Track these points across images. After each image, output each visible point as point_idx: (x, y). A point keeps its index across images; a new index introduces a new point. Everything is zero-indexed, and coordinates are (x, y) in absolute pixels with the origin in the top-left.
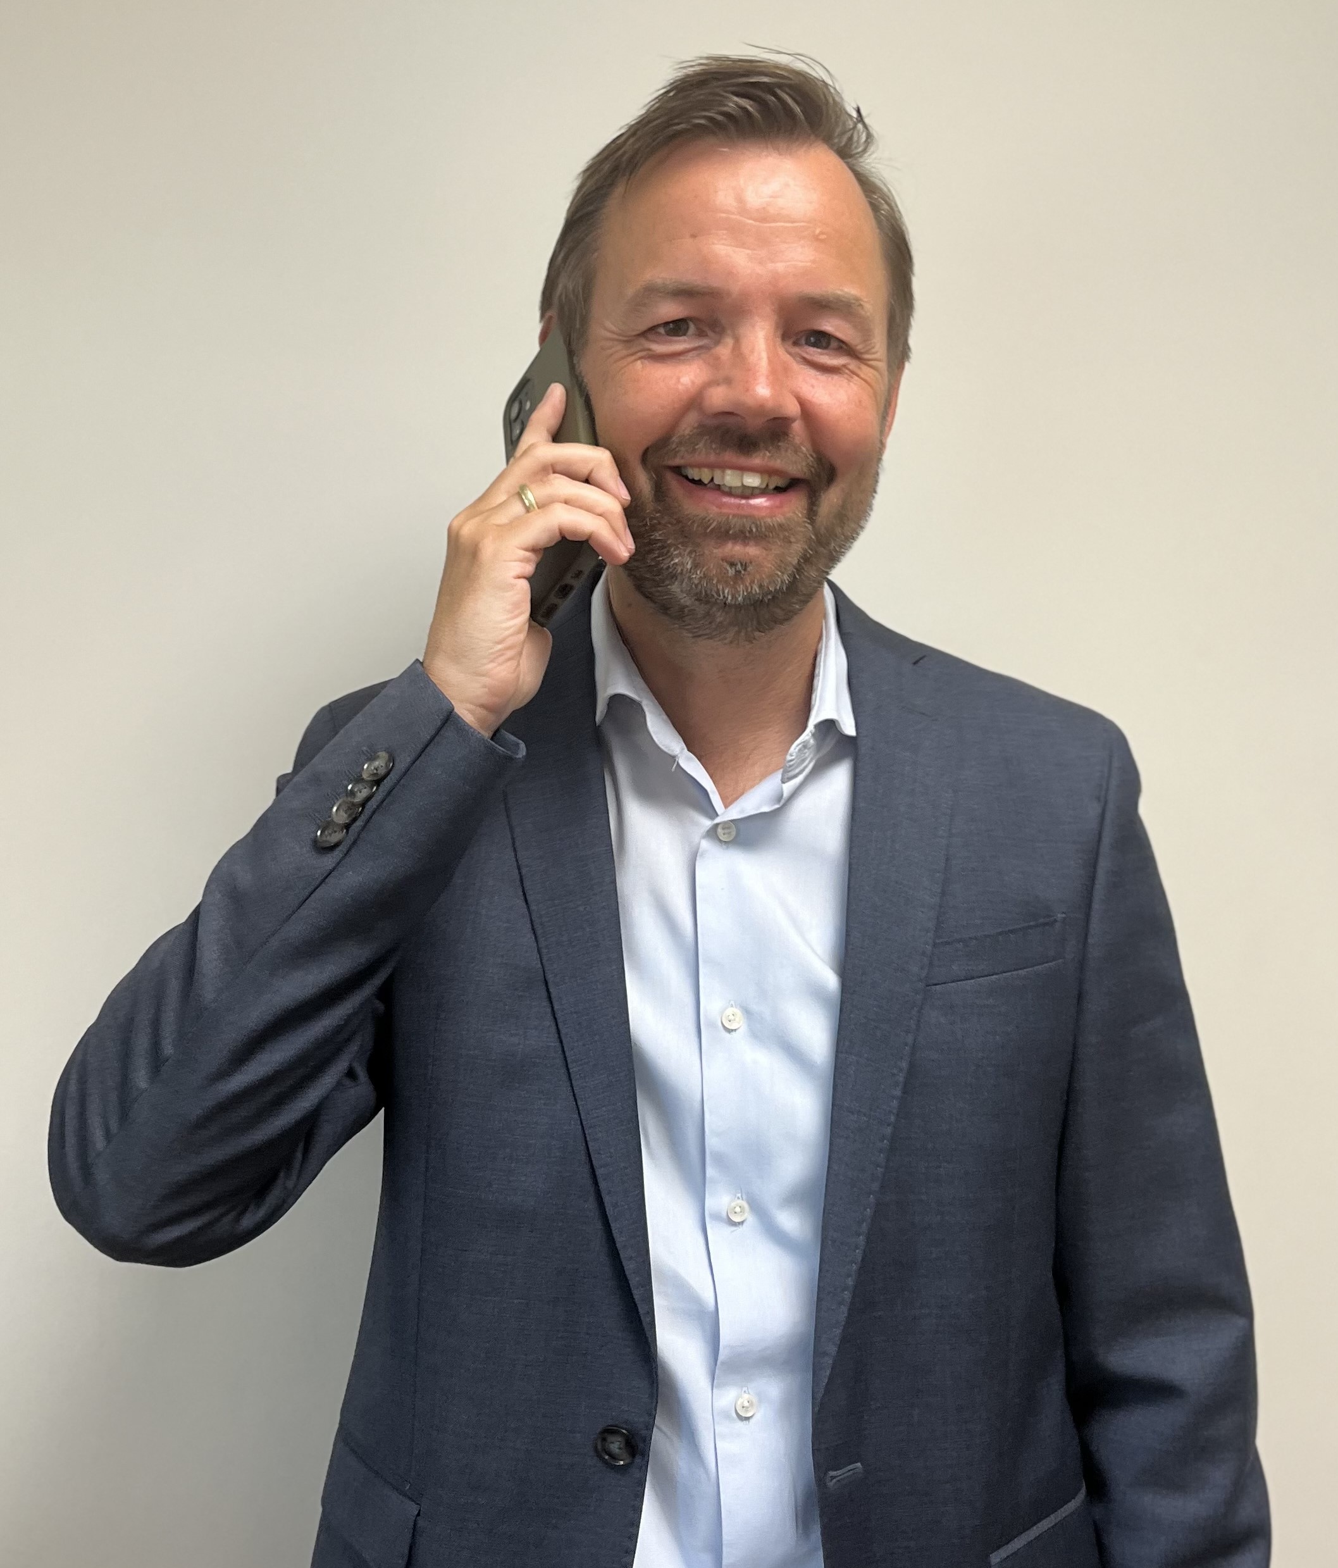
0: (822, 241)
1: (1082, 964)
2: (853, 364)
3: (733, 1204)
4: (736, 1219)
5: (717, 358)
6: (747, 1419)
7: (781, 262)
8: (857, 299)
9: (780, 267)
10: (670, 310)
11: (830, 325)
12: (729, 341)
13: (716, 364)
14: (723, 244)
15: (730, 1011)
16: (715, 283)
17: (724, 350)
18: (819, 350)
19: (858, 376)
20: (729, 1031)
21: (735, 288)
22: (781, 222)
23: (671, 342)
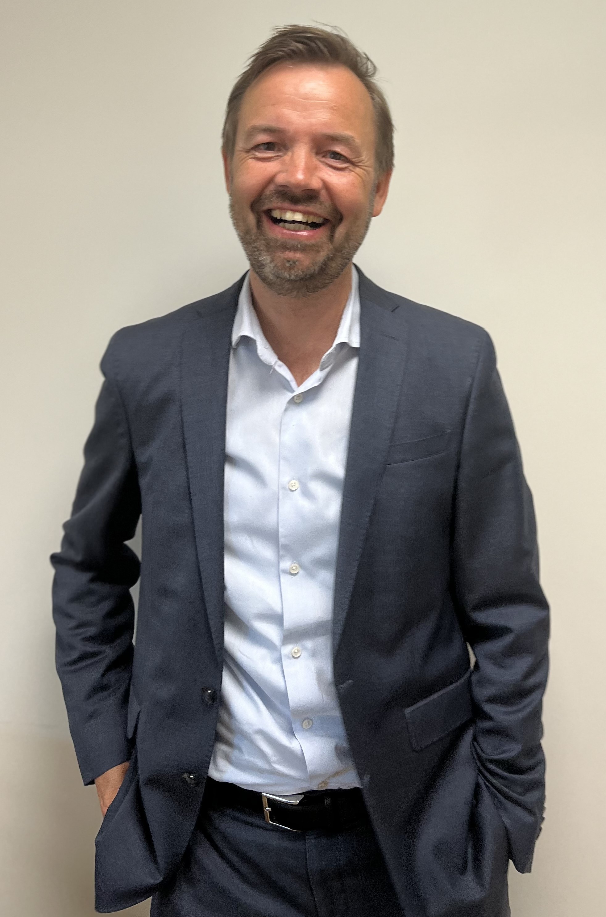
0: (335, 110)
1: (459, 453)
2: (351, 167)
3: (292, 565)
4: (294, 572)
5: (284, 161)
6: (297, 658)
7: (314, 118)
8: (353, 137)
9: (313, 120)
10: (263, 138)
11: (338, 149)
12: (290, 153)
13: (283, 163)
14: (288, 109)
15: (293, 482)
16: (282, 126)
17: (287, 158)
18: (334, 160)
19: (354, 172)
20: (292, 491)
21: (291, 129)
22: (315, 100)
23: (264, 153)
